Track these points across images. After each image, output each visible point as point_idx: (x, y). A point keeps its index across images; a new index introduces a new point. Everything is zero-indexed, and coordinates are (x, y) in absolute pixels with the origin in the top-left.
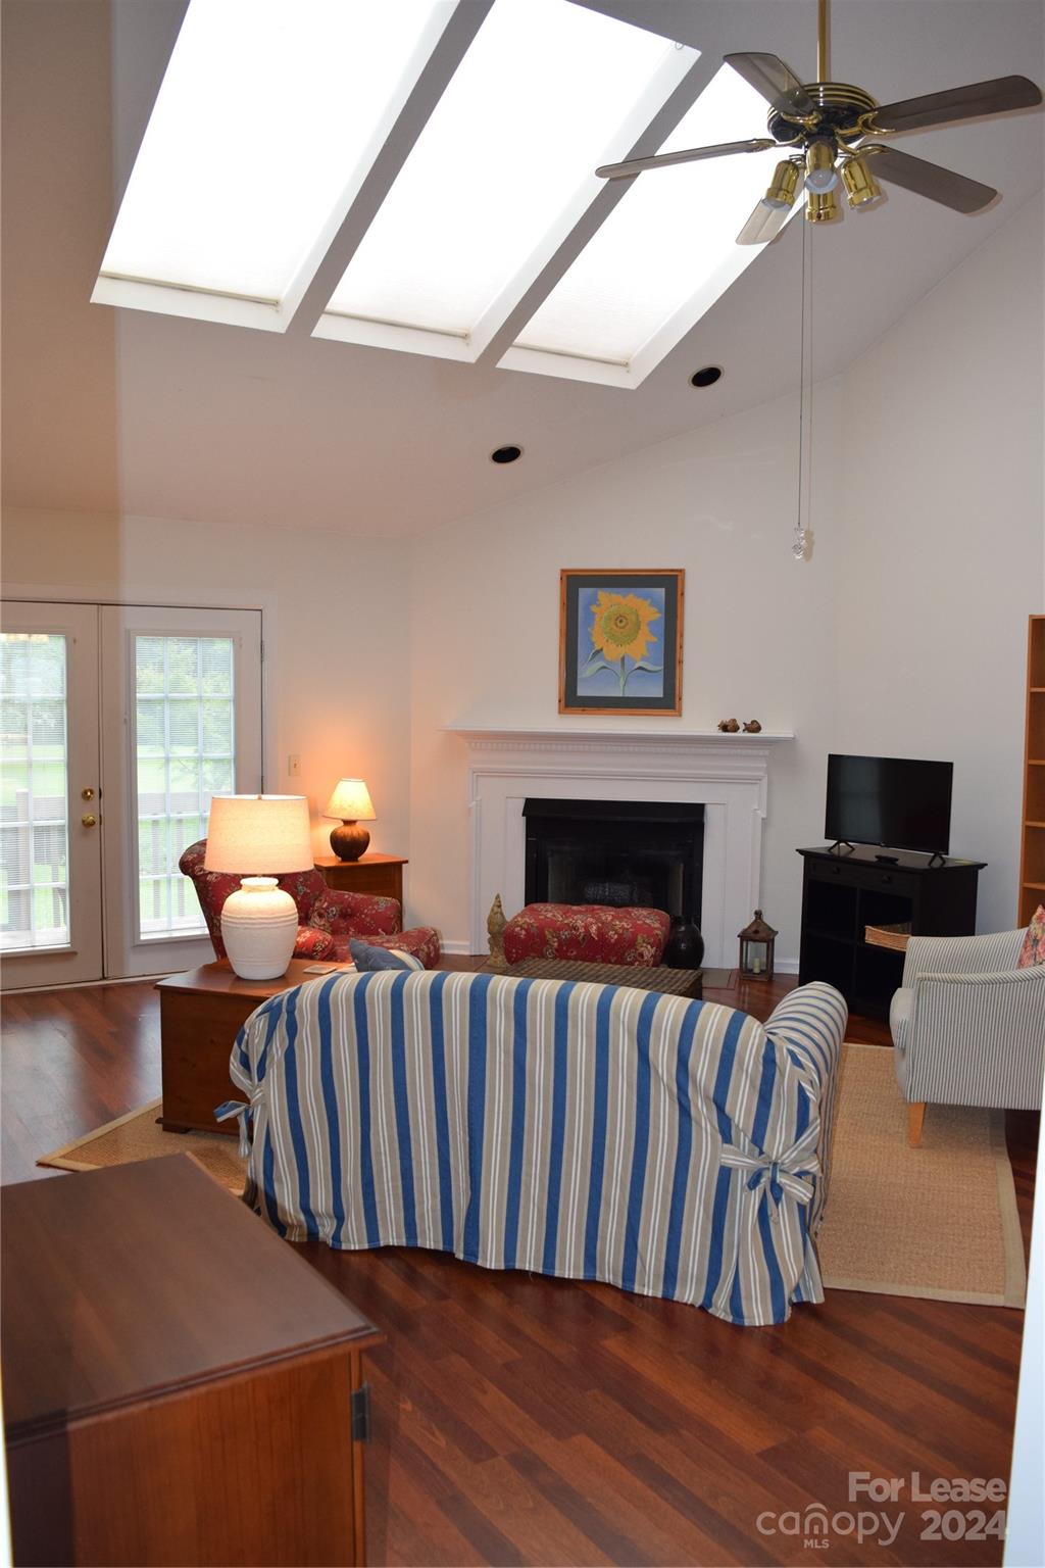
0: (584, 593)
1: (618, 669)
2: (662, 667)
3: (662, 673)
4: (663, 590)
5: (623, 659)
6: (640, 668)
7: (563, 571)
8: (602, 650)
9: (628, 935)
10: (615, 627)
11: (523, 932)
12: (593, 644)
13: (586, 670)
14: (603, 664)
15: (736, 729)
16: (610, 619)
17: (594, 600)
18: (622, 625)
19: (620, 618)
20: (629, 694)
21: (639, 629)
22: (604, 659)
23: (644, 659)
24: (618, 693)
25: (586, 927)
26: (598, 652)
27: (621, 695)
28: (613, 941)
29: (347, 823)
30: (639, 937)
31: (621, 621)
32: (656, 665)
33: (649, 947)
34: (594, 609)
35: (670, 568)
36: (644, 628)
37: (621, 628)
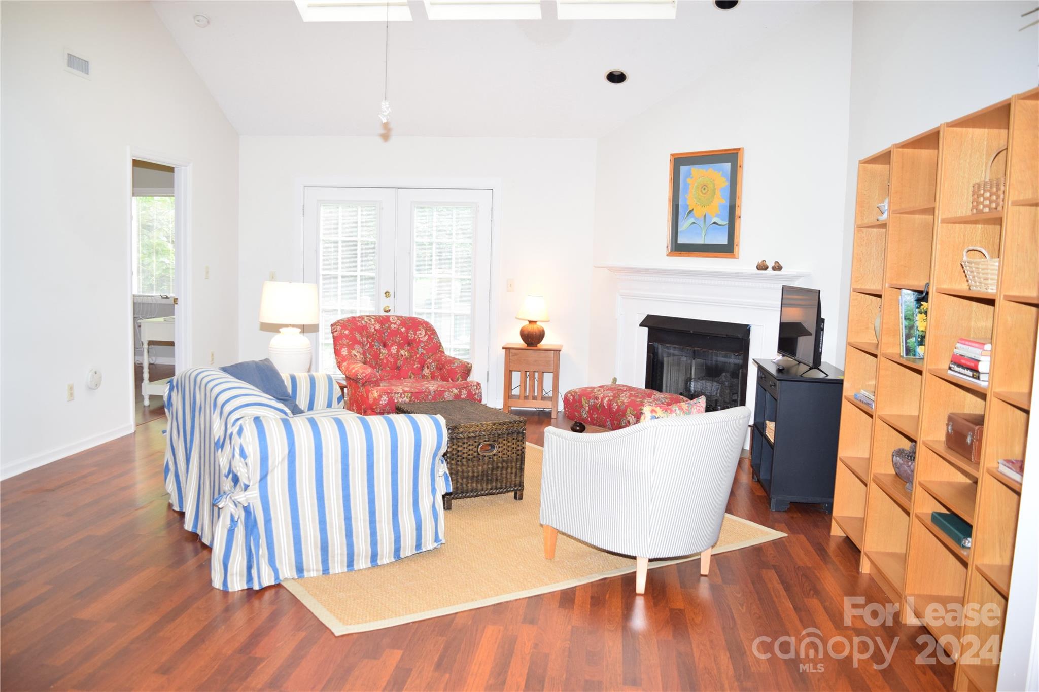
0: (684, 169)
1: (701, 223)
2: (727, 222)
3: (727, 225)
4: (730, 164)
5: (705, 216)
6: (715, 223)
7: (672, 155)
8: (693, 210)
9: (623, 407)
10: (701, 193)
11: (572, 398)
12: (688, 206)
13: (684, 225)
14: (692, 220)
15: (766, 268)
16: (698, 187)
17: (689, 175)
18: (706, 191)
19: (704, 187)
20: (709, 241)
21: (715, 194)
22: (693, 217)
23: (717, 216)
24: (700, 241)
25: (602, 399)
26: (691, 212)
27: (702, 243)
28: (615, 410)
29: (530, 322)
30: (628, 409)
31: (704, 189)
32: (723, 220)
33: (633, 417)
34: (689, 181)
35: (733, 148)
36: (718, 193)
37: (704, 194)
